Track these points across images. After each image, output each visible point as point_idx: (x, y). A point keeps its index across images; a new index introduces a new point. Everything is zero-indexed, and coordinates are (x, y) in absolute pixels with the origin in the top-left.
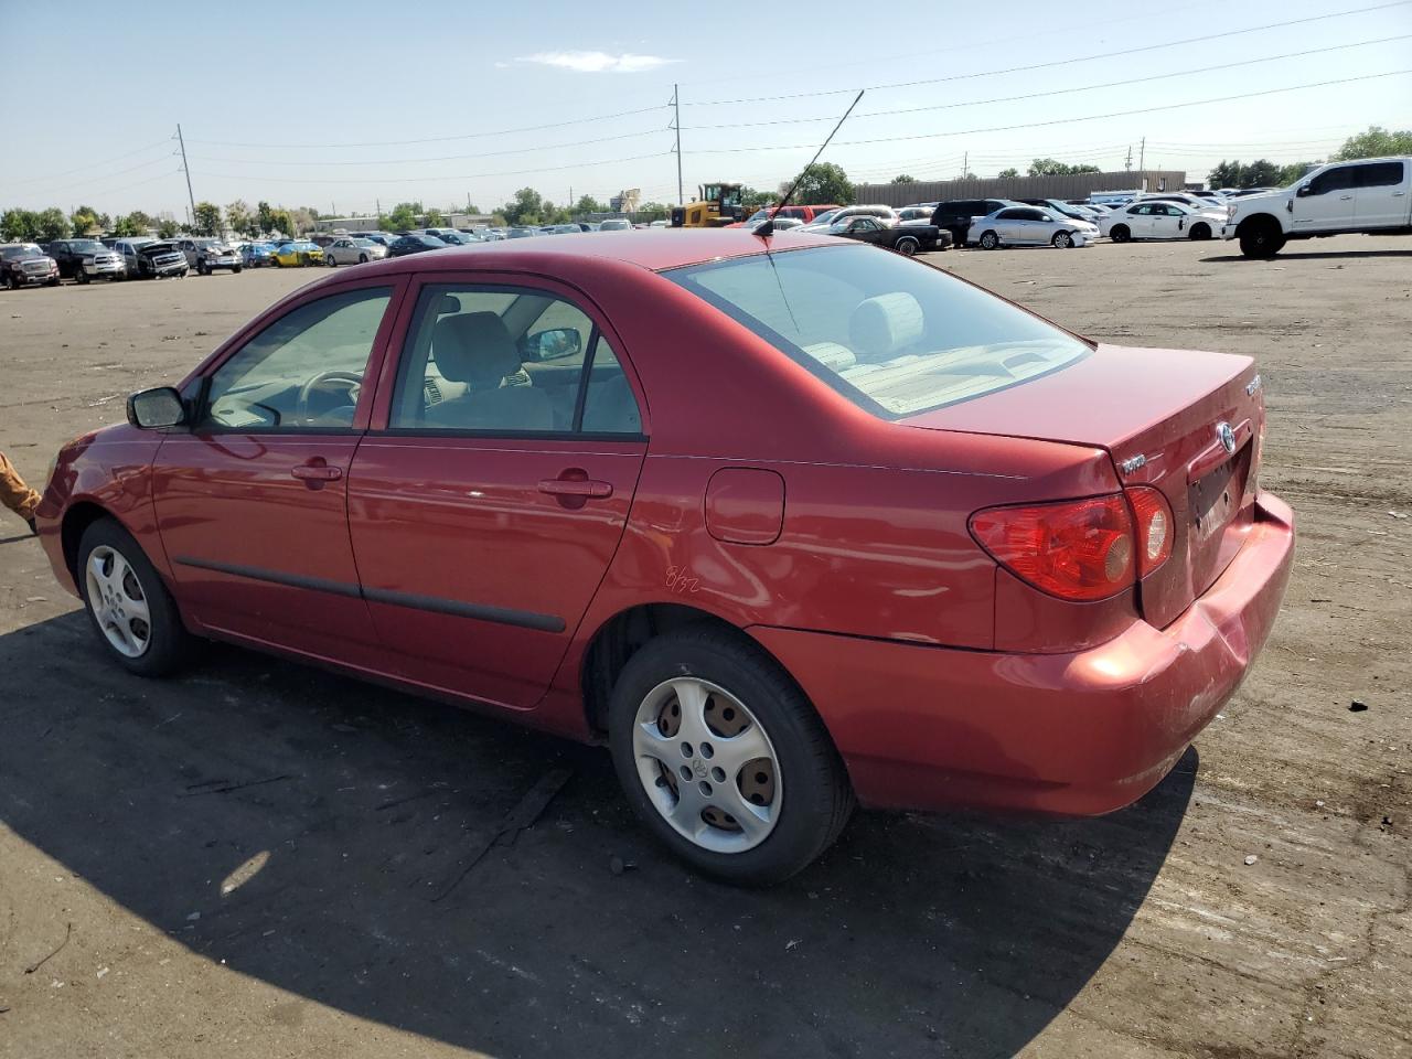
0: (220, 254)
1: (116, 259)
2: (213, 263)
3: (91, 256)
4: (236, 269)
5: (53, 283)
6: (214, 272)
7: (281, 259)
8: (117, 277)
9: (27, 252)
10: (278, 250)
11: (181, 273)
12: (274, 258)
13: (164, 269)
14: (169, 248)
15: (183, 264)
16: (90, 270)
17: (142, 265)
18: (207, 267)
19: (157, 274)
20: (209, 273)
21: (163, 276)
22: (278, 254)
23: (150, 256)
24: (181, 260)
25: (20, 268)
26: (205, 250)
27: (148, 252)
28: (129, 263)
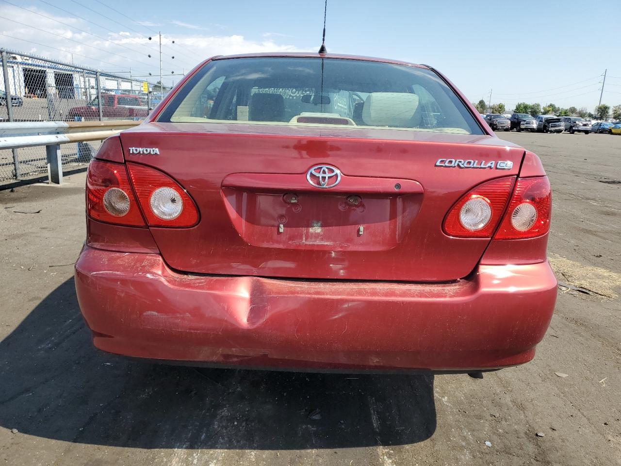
0: (582, 125)
1: (535, 123)
2: (576, 129)
3: (525, 121)
4: (587, 132)
5: (507, 130)
6: (575, 133)
7: (613, 131)
8: (532, 130)
9: (503, 117)
10: (613, 126)
11: (559, 131)
12: (610, 130)
13: (553, 129)
14: (559, 120)
15: (562, 128)
16: (522, 127)
17: (545, 126)
18: (573, 130)
19: (549, 131)
20: (573, 133)
21: (551, 132)
22: (613, 128)
23: (549, 123)
24: (562, 125)
25: (497, 123)
26: (575, 123)
27: (549, 121)
28: (539, 125)
